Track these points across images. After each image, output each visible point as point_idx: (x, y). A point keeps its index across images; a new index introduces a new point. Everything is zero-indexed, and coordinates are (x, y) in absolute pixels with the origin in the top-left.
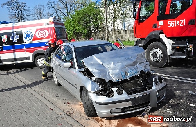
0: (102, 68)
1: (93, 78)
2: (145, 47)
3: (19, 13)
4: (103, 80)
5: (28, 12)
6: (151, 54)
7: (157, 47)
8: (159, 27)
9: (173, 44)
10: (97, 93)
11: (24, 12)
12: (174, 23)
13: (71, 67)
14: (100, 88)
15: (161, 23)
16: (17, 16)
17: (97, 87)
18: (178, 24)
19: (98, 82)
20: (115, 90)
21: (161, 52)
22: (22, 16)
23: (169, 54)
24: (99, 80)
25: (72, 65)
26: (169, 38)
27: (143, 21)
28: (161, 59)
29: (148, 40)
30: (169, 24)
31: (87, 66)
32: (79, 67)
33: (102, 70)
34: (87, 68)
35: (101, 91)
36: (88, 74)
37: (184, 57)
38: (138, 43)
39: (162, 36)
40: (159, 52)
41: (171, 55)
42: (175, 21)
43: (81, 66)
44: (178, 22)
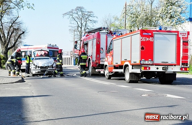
3: (82, 24)
16: (79, 29)
22: (86, 29)
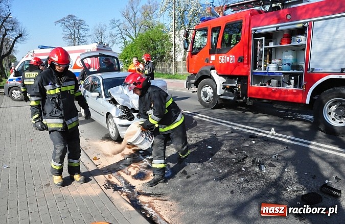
0: (127, 98)
1: (118, 106)
2: (196, 84)
3: (75, 32)
4: (126, 107)
5: (86, 32)
6: (202, 92)
7: (208, 84)
8: (211, 62)
9: (224, 83)
10: (121, 118)
11: (81, 32)
12: (225, 58)
13: (98, 97)
14: (124, 114)
15: (213, 58)
17: (121, 113)
18: (228, 61)
19: (121, 109)
20: (135, 115)
21: (212, 91)
23: (218, 94)
24: (123, 107)
25: (100, 95)
26: (220, 76)
27: (196, 54)
28: (212, 99)
29: (199, 76)
30: (220, 59)
31: (112, 95)
32: (106, 97)
33: (127, 99)
34: (113, 98)
35: (124, 116)
36: (114, 102)
37: (233, 98)
38: (190, 78)
39: (214, 73)
40: (209, 91)
41: (221, 95)
42: (226, 57)
43: (108, 95)
44: (228, 58)
